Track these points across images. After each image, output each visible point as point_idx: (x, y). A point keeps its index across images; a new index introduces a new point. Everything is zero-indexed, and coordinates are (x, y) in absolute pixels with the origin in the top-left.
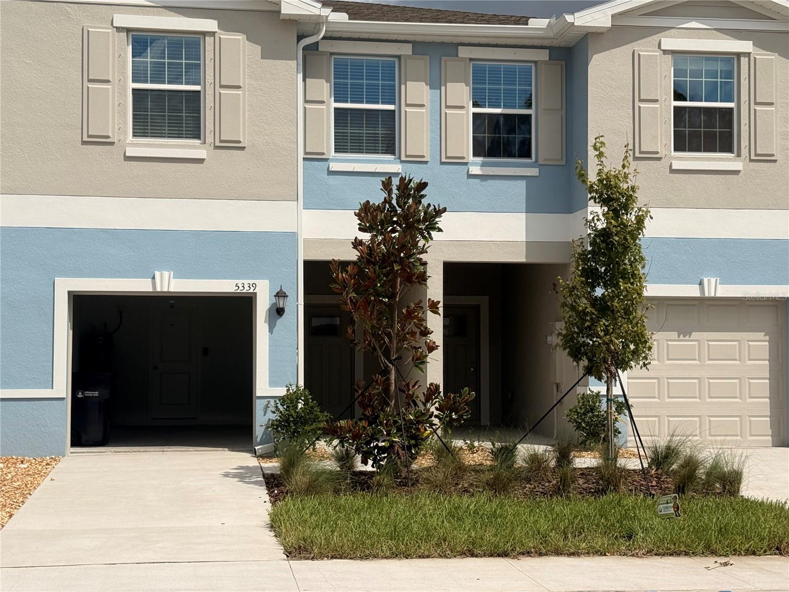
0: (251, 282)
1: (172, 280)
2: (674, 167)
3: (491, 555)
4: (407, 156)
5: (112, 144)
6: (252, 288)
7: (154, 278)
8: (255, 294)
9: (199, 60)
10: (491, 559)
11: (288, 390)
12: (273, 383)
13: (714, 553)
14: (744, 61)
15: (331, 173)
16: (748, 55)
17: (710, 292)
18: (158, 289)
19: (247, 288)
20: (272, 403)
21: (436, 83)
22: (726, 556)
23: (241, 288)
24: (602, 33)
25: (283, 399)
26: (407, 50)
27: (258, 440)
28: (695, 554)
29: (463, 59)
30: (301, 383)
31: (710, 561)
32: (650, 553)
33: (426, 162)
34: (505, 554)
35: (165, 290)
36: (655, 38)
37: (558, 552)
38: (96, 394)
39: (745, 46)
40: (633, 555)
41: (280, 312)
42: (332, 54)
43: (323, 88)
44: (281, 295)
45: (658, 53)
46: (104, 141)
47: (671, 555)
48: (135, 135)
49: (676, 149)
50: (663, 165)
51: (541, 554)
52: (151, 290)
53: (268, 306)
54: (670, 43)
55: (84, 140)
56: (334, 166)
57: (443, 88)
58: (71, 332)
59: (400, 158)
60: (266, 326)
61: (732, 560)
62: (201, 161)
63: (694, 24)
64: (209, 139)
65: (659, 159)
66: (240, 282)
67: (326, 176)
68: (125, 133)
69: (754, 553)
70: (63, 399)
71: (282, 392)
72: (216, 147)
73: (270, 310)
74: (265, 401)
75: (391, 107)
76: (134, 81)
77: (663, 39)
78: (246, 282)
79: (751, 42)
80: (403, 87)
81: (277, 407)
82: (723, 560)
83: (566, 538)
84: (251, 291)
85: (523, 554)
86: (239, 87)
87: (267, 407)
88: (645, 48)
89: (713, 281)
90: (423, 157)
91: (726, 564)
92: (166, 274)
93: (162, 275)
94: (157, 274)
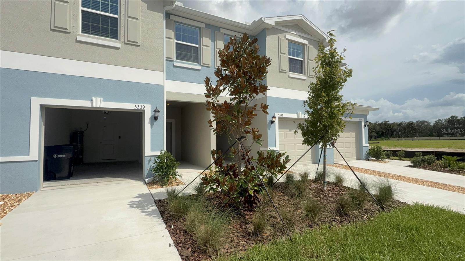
1: (102, 102)
2: (290, 76)
4: (203, 64)
5: (69, 33)
6: (143, 108)
7: (92, 100)
8: (145, 110)
9: (118, 4)
12: (152, 150)
15: (175, 66)
16: (307, 45)
17: (300, 117)
18: (94, 106)
21: (213, 40)
23: (138, 107)
26: (203, 26)
29: (222, 33)
30: (165, 149)
33: (210, 67)
35: (98, 106)
36: (284, 34)
41: (156, 118)
42: (175, 22)
44: (156, 111)
45: (285, 39)
48: (82, 32)
49: (289, 71)
54: (288, 36)
55: (52, 28)
57: (215, 42)
58: (43, 127)
59: (200, 64)
60: (149, 125)
62: (118, 48)
63: (293, 32)
64: (122, 39)
65: (286, 73)
67: (173, 68)
68: (77, 30)
70: (36, 161)
72: (126, 44)
73: (151, 117)
74: (149, 158)
75: (197, 46)
76: (82, 6)
78: (140, 105)
79: (307, 41)
81: (155, 161)
86: (137, 19)
88: (281, 36)
89: (301, 113)
92: (99, 99)
93: (96, 99)
94: (94, 99)
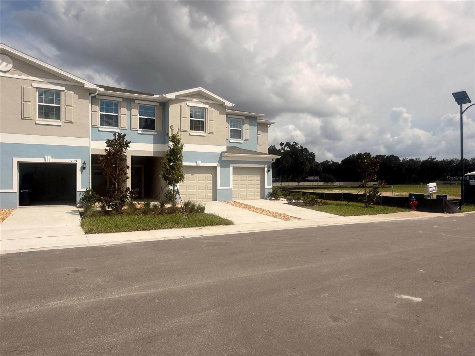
0: (75, 160)
1: (51, 159)
2: (190, 134)
3: (143, 230)
4: (121, 128)
5: (32, 120)
6: (76, 162)
7: (45, 158)
8: (77, 163)
9: (59, 98)
10: (143, 231)
11: (86, 189)
12: (82, 188)
13: (198, 226)
14: (207, 110)
15: (99, 131)
16: (207, 108)
17: (199, 165)
18: (47, 161)
19: (74, 161)
20: (82, 193)
21: (129, 109)
22: (201, 227)
23: (72, 161)
24: (172, 100)
25: (85, 192)
26: (121, 100)
27: (78, 203)
28: (193, 227)
29: (136, 103)
30: (91, 187)
31: (197, 228)
32: (183, 227)
33: (126, 130)
34: (146, 230)
35: (49, 161)
36: (186, 102)
37: (160, 228)
38: (27, 191)
39: (207, 106)
40: (178, 228)
41: (84, 168)
42: (99, 99)
43: (97, 108)
44: (84, 163)
45: (186, 106)
46: (29, 119)
47: (188, 227)
48: (39, 118)
49: (191, 130)
50: (188, 133)
51: (155, 229)
52: (44, 161)
53: (80, 167)
54: (189, 104)
55: (22, 118)
56: (100, 129)
57: (131, 110)
58: (18, 173)
59: (119, 128)
60: (80, 172)
61: (202, 227)
62: (60, 126)
63: (195, 100)
64: (62, 120)
65: (187, 132)
66: (72, 160)
67: (98, 132)
68: (36, 117)
69: (207, 226)
70: (16, 192)
71: (85, 190)
72: (64, 122)
73: (81, 167)
74: (80, 192)
75: (117, 114)
76: (39, 102)
77: (188, 103)
78: (74, 160)
79: (208, 106)
80: (120, 109)
81: (83, 194)
82: (200, 228)
83: (162, 225)
84: (75, 162)
85: (151, 229)
86: (72, 106)
87: (80, 194)
88: (183, 104)
89: (199, 162)
90: (126, 128)
91: (200, 229)
92: (49, 157)
93: (47, 158)
94: (46, 157)
